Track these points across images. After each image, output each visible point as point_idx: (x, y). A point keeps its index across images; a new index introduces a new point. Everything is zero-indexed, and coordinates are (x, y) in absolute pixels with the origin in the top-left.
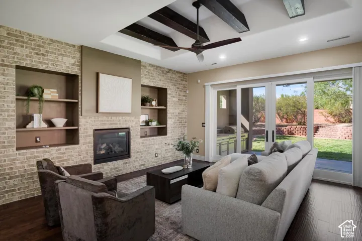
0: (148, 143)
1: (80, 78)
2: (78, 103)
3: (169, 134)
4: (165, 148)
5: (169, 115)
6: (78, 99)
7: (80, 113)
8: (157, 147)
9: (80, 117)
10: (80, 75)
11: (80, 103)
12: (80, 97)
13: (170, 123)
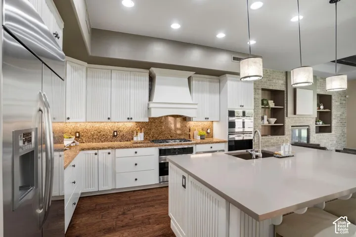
0: (320, 137)
1: (285, 92)
2: (284, 108)
3: (333, 132)
4: (331, 143)
5: (333, 117)
6: (284, 106)
7: (285, 115)
8: (325, 141)
9: (286, 117)
10: (285, 90)
11: (285, 109)
12: (285, 105)
13: (334, 123)
